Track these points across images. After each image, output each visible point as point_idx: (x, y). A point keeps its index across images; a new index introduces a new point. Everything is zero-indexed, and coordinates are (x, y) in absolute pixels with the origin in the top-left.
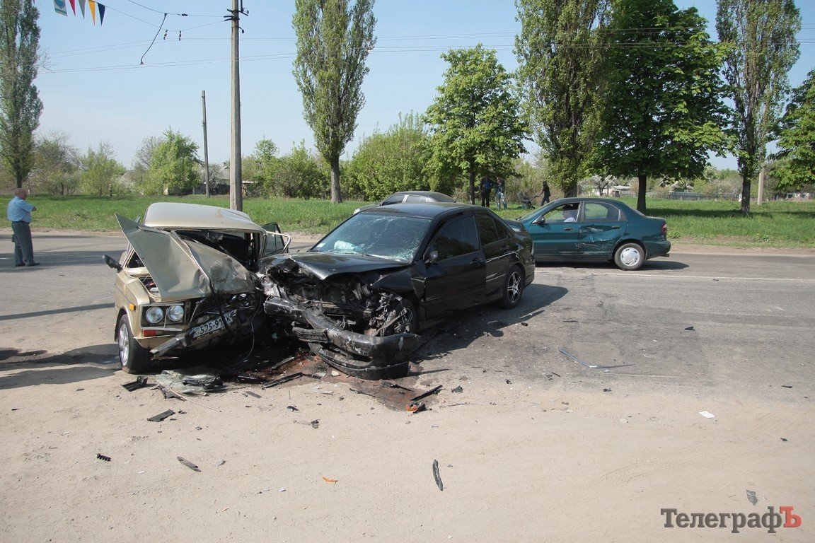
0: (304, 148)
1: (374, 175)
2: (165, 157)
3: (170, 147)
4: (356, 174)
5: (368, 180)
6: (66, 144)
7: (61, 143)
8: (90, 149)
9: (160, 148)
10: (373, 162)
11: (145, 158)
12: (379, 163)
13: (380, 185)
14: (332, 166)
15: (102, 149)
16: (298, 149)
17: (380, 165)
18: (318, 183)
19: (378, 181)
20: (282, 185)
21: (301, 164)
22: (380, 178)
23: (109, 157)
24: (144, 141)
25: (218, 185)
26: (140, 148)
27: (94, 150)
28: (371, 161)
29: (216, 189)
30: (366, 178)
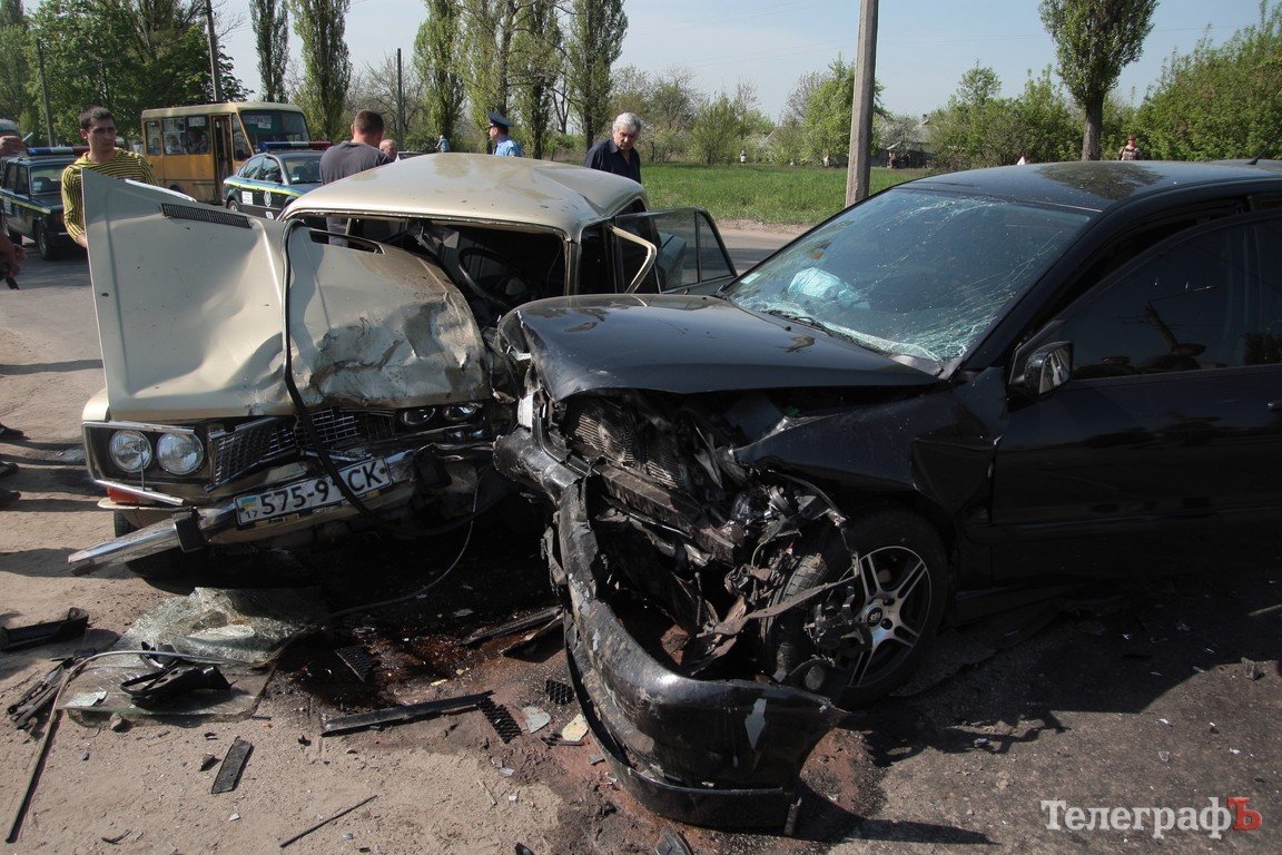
0: (1049, 83)
1: (1185, 133)
2: (828, 105)
3: (837, 88)
4: (1146, 131)
5: (1171, 142)
6: (688, 87)
7: (682, 86)
8: (724, 94)
9: (822, 90)
10: (1187, 106)
11: (800, 108)
12: (1198, 108)
13: (1196, 153)
14: (1088, 112)
15: (740, 93)
16: (1036, 84)
17: (1199, 114)
18: (1067, 149)
19: (1192, 146)
20: (997, 151)
21: (1037, 111)
22: (1196, 138)
23: (750, 107)
24: (802, 81)
25: (910, 151)
26: (794, 92)
27: (728, 96)
28: (1181, 106)
29: (906, 158)
30: (1165, 138)
